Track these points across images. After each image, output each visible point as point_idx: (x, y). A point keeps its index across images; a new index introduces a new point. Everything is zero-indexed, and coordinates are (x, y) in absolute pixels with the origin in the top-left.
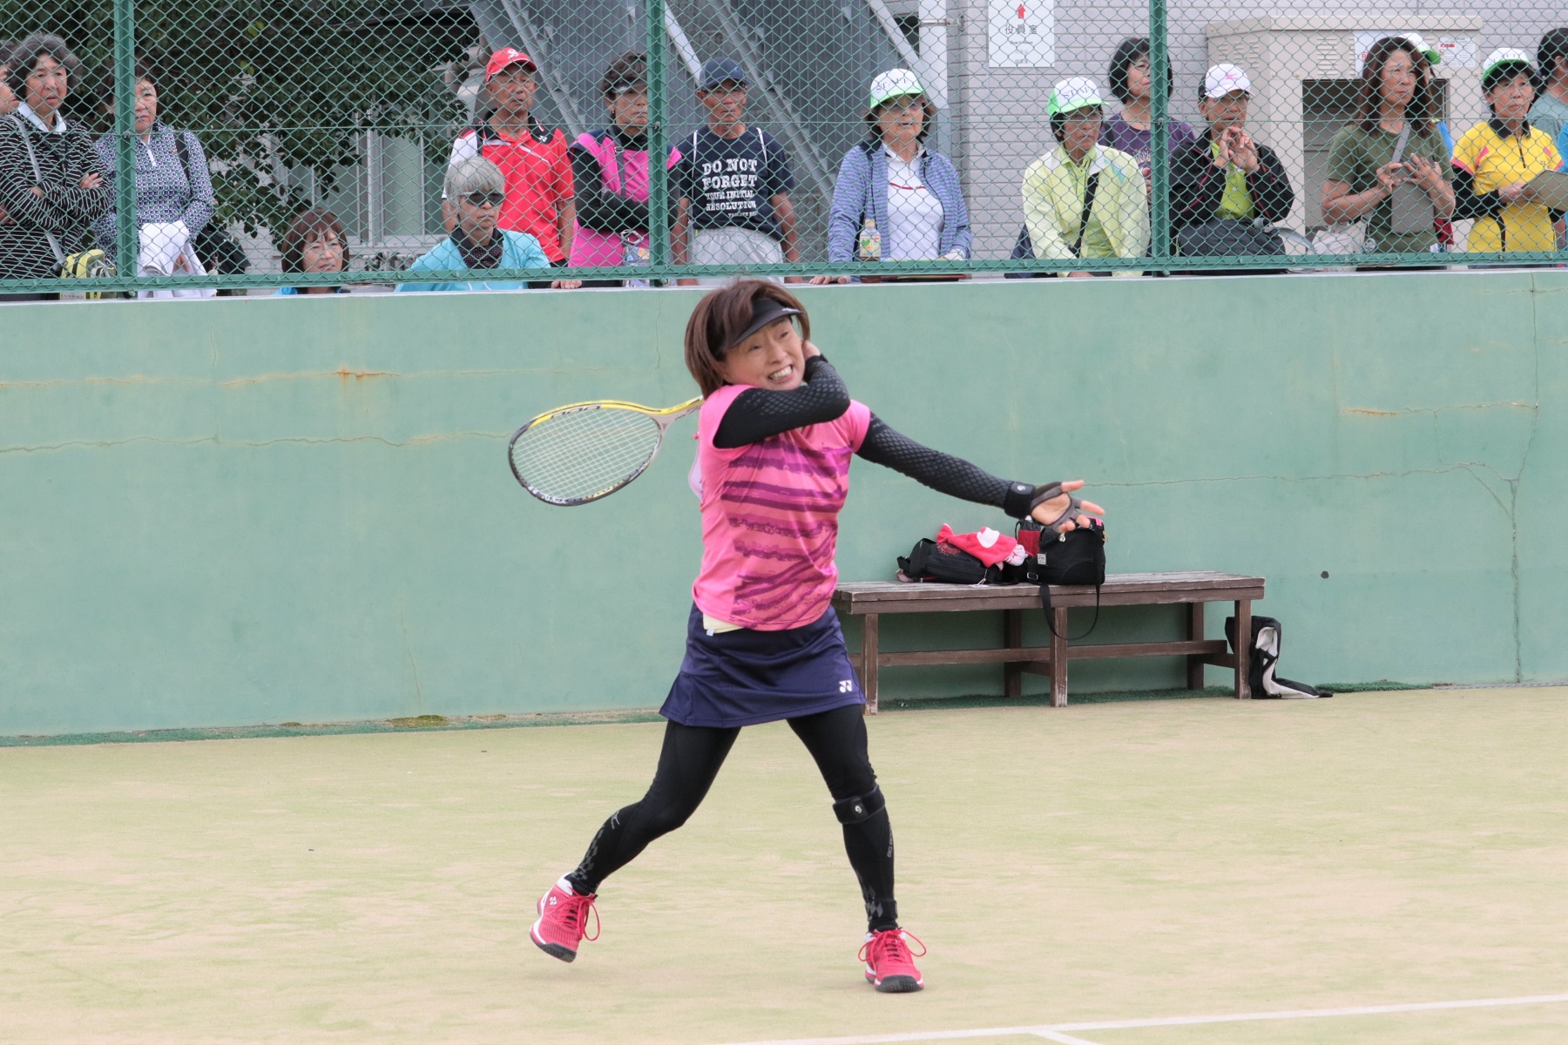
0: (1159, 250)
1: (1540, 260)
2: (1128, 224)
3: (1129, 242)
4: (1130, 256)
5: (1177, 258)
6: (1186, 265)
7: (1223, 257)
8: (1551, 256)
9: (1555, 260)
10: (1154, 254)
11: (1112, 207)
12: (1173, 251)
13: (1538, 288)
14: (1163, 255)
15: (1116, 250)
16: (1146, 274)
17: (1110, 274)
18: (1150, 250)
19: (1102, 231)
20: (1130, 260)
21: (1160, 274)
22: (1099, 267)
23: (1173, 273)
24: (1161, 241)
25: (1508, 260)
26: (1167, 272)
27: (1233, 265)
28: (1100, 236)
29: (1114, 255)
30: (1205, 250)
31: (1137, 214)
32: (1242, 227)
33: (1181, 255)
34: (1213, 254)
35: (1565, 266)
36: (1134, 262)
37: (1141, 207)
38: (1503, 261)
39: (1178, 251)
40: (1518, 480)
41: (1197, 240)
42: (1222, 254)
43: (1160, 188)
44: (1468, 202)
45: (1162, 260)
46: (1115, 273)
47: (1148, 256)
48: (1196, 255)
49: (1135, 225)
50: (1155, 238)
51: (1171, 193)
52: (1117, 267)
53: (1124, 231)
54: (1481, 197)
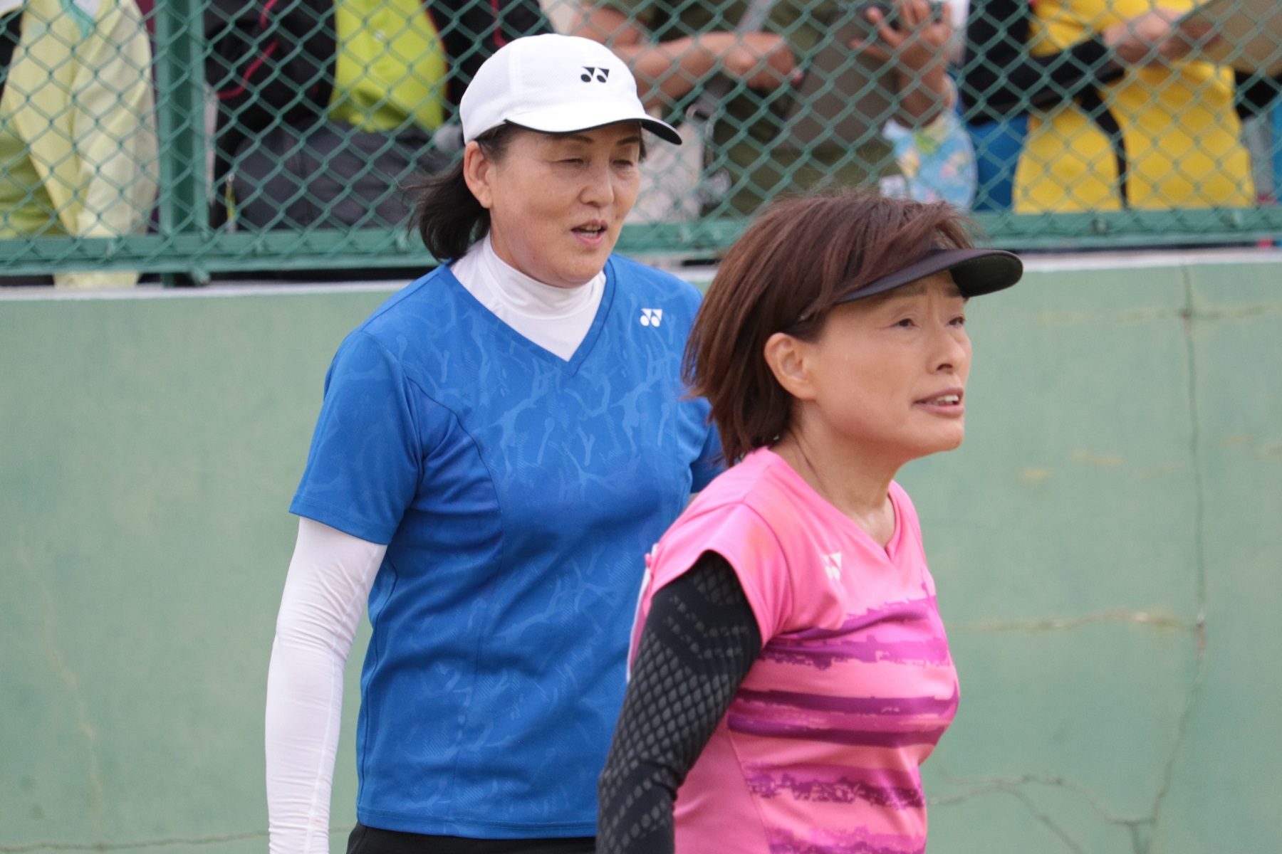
0: (180, 215)
1: (1205, 231)
2: (98, 147)
3: (99, 195)
4: (100, 231)
5: (230, 238)
6: (254, 255)
7: (355, 234)
8: (1238, 219)
9: (1249, 229)
10: (166, 225)
11: (53, 100)
12: (218, 216)
13: (1202, 304)
14: (191, 228)
15: (65, 216)
16: (146, 279)
17: (48, 281)
18: (155, 215)
19: (27, 166)
20: (102, 242)
21: (183, 280)
22: (18, 263)
23: (219, 277)
24: (184, 191)
25: (1121, 232)
26: (201, 274)
27: (380, 254)
28: (21, 179)
29: (58, 229)
30: (303, 215)
31: (120, 121)
32: (402, 151)
33: (240, 228)
34: (326, 225)
35: (1275, 244)
36: (112, 249)
37: (133, 102)
38: (1105, 234)
39: (233, 216)
40: (1152, 821)
41: (281, 189)
42: (349, 223)
43: (180, 49)
44: (1012, 77)
45: (188, 243)
46: (62, 276)
47: (151, 231)
48: (281, 226)
49: (113, 148)
50: (169, 184)
51: (209, 62)
52: (65, 262)
53: (88, 167)
54: (1046, 60)
